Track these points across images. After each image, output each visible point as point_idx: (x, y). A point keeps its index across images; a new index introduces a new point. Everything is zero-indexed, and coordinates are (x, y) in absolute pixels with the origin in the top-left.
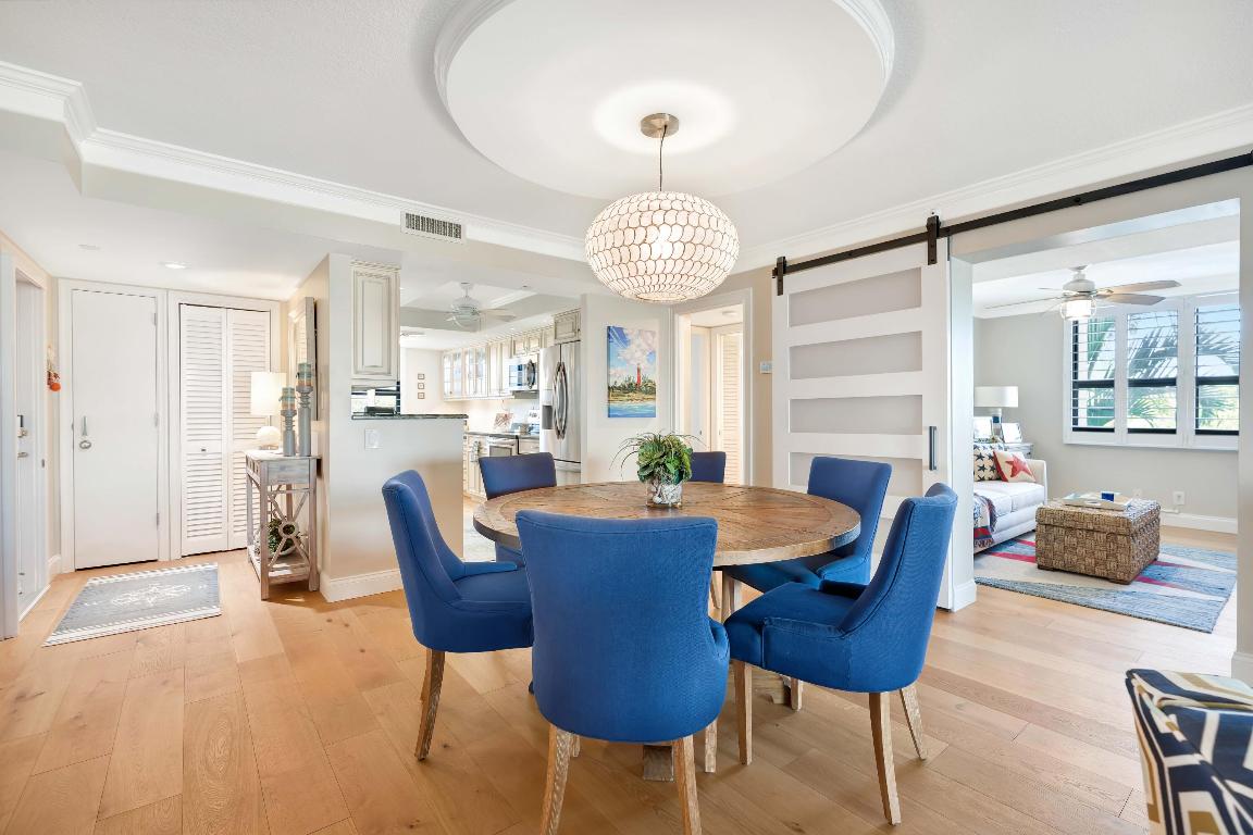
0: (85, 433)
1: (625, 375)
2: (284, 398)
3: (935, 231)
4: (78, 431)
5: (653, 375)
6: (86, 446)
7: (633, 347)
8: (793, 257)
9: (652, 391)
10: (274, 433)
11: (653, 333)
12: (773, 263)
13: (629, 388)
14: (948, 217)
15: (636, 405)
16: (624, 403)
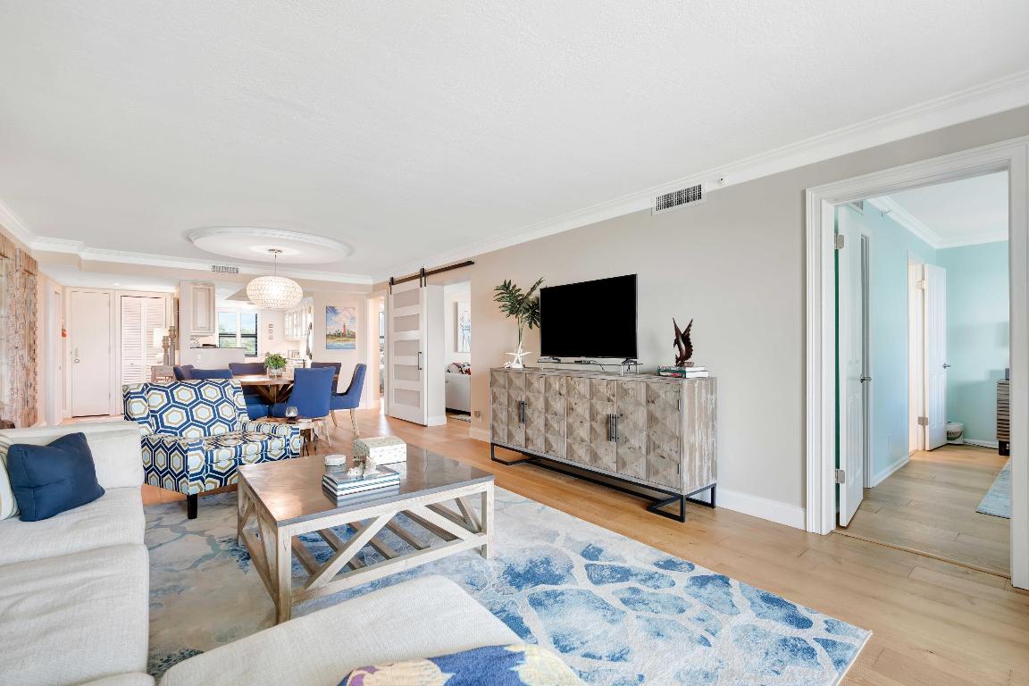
0: (77, 355)
1: (336, 329)
2: (164, 340)
3: (424, 274)
4: (74, 353)
5: (354, 328)
6: (77, 361)
7: (340, 315)
8: (397, 277)
9: (353, 336)
10: (161, 355)
11: (354, 309)
12: (389, 280)
13: (338, 335)
14: (428, 268)
15: (342, 344)
16: (336, 343)
